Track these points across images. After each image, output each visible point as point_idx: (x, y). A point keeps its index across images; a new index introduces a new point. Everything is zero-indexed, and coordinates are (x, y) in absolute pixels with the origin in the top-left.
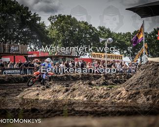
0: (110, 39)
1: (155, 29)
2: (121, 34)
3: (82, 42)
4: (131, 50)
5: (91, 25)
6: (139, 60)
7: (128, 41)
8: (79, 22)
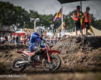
0: (38, 19)
1: (70, 12)
2: (45, 15)
3: (17, 21)
4: (53, 27)
5: (24, 9)
6: (59, 34)
7: (50, 20)
8: (15, 7)
